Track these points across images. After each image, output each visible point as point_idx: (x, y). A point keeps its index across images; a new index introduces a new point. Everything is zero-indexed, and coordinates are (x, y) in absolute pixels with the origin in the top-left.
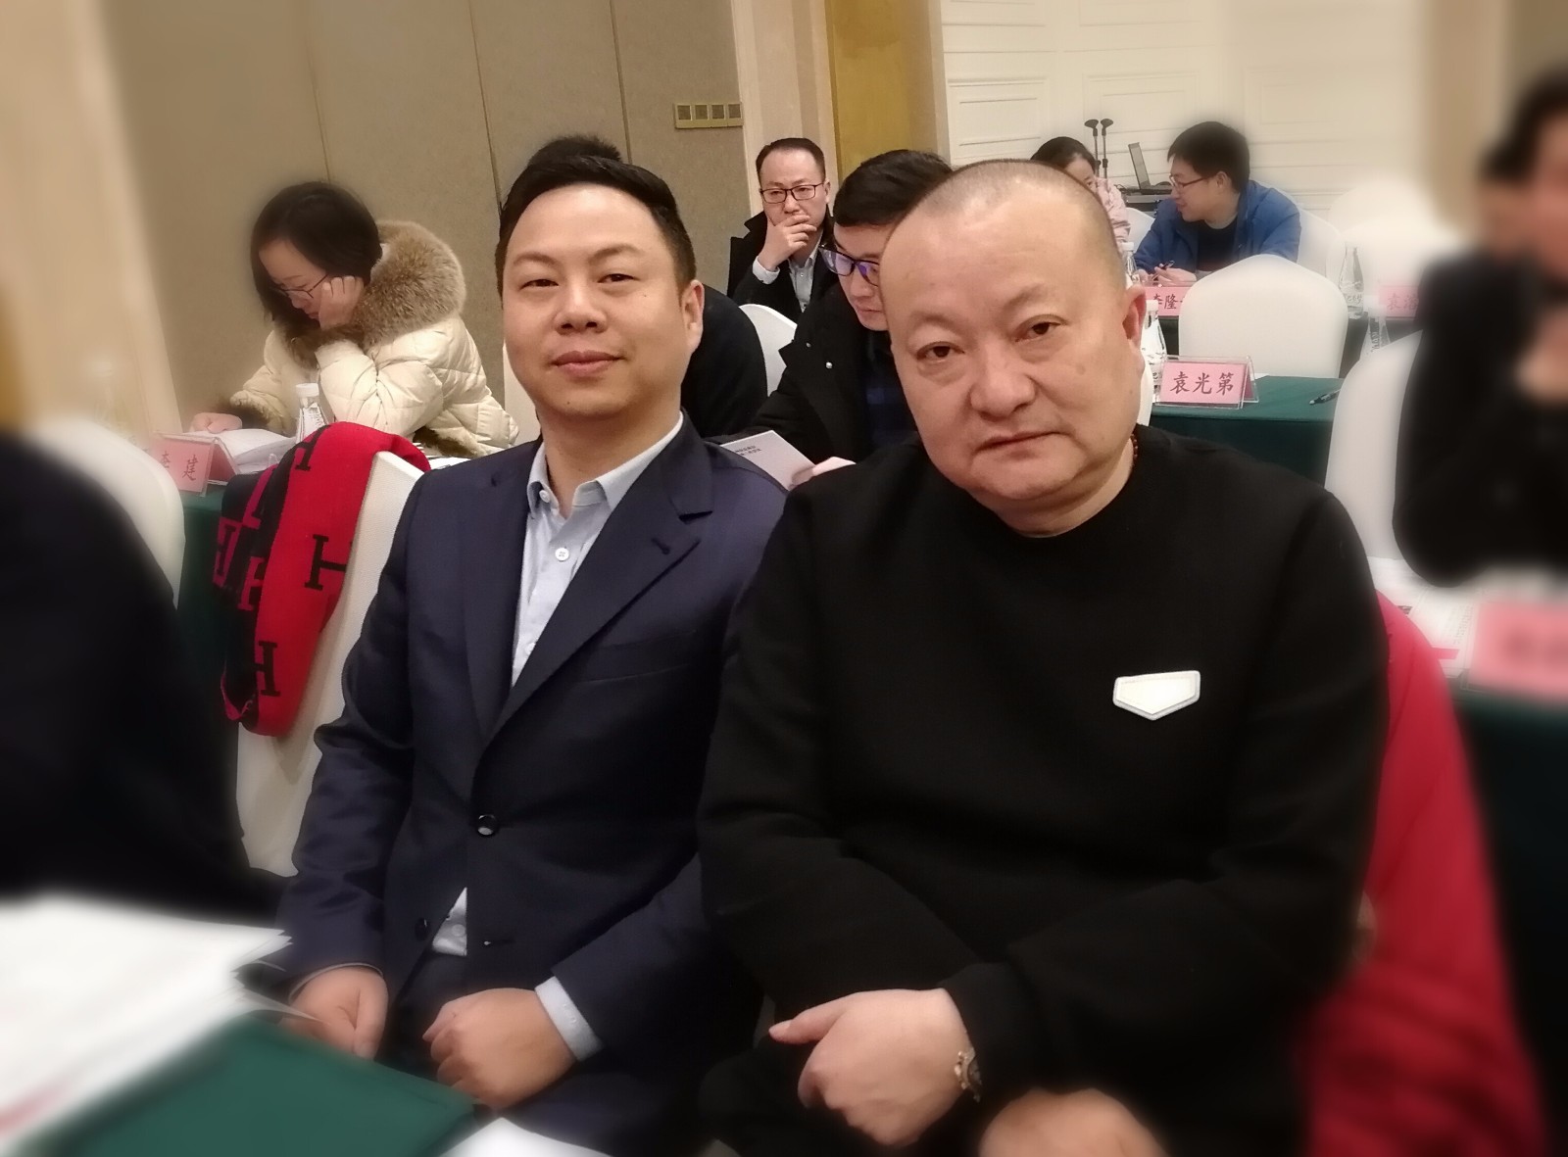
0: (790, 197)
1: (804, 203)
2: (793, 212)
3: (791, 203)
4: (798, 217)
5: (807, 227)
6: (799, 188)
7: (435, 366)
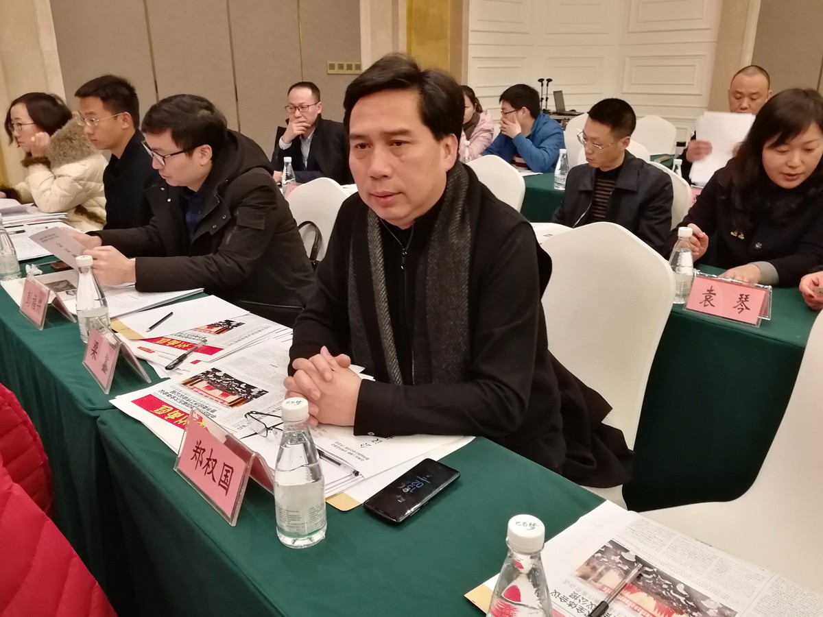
0: (297, 110)
1: (305, 114)
2: (299, 117)
3: (298, 113)
4: (300, 120)
5: (305, 124)
6: (301, 106)
7: (77, 180)
